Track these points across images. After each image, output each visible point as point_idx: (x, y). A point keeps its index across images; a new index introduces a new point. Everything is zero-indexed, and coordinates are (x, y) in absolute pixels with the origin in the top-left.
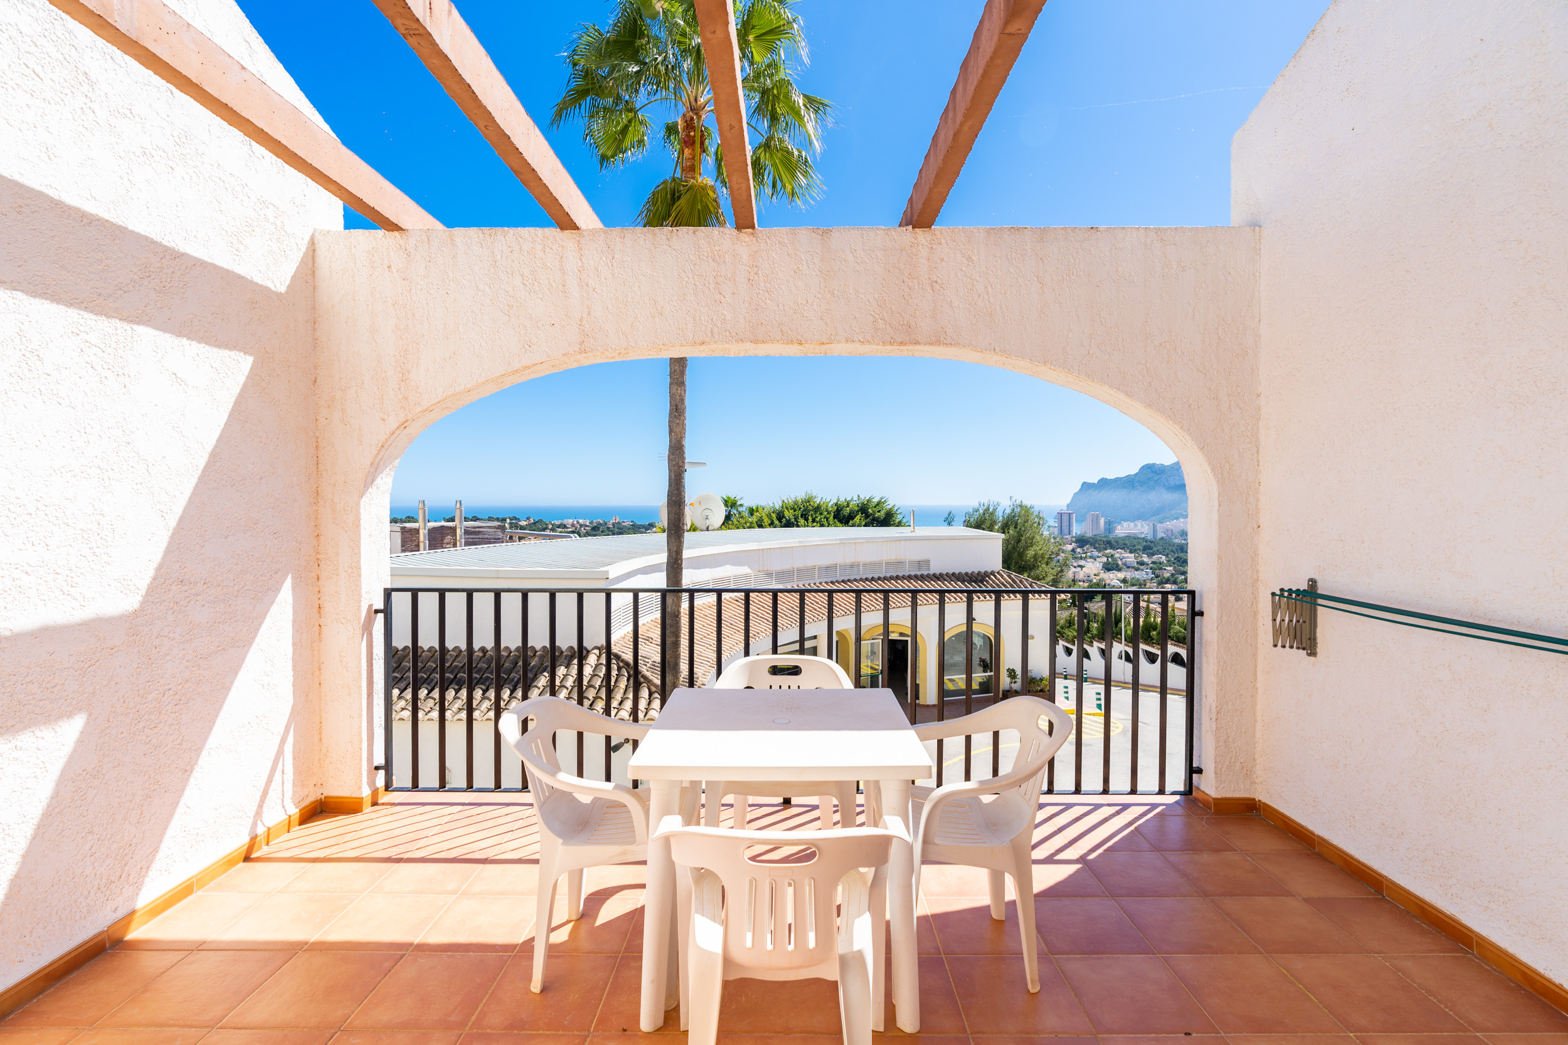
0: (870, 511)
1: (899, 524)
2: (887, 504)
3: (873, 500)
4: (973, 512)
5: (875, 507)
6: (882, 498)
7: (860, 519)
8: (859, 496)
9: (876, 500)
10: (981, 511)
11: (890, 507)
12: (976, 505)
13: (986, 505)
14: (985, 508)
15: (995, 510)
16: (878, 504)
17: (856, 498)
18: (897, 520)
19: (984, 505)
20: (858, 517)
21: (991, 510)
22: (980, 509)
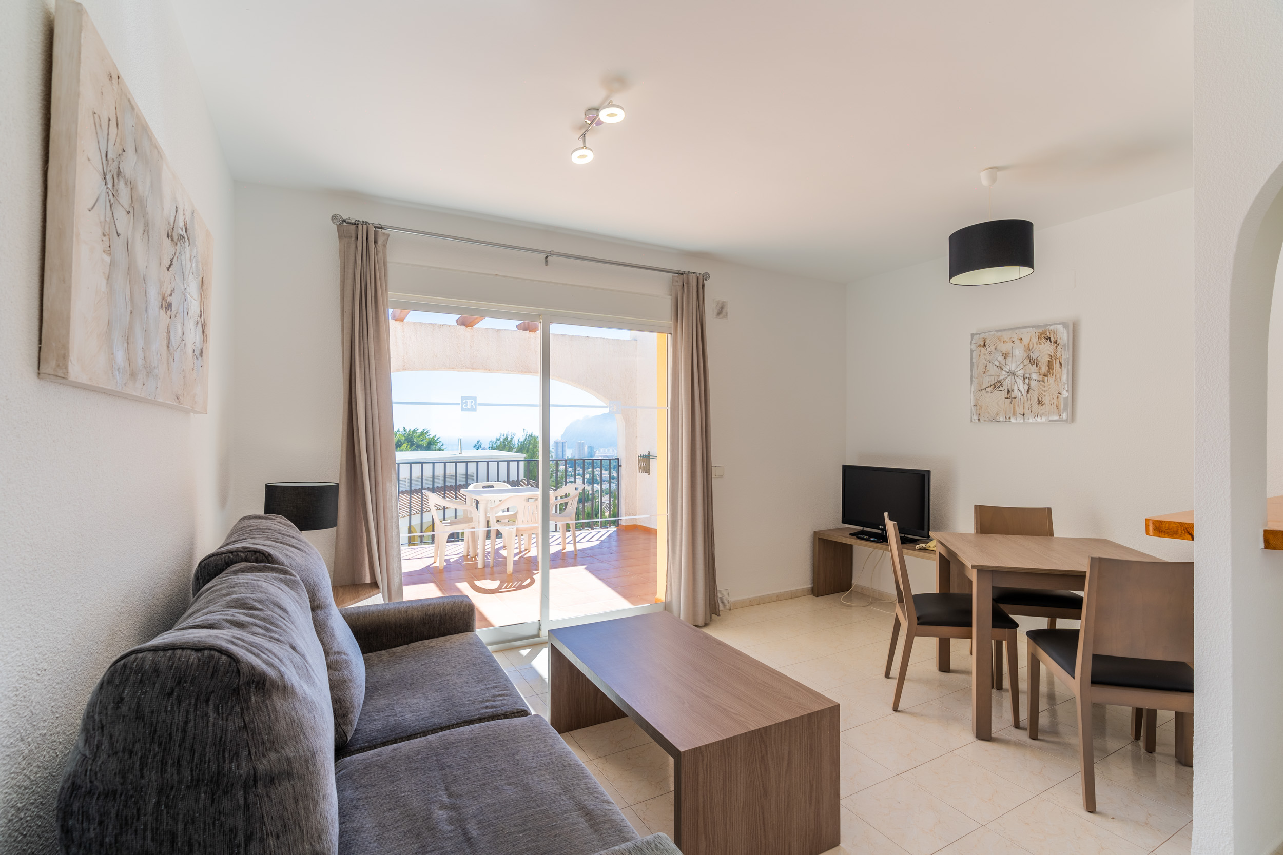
0: (415, 440)
1: (440, 449)
2: (429, 434)
3: (417, 432)
4: (497, 440)
5: (419, 437)
6: (424, 430)
7: (407, 447)
8: (404, 428)
9: (420, 431)
10: (502, 440)
11: (431, 437)
12: (498, 436)
13: (505, 436)
14: (504, 437)
15: (512, 439)
16: (422, 433)
17: (402, 430)
18: (437, 447)
19: (504, 436)
20: (405, 445)
21: (509, 439)
22: (501, 439)
